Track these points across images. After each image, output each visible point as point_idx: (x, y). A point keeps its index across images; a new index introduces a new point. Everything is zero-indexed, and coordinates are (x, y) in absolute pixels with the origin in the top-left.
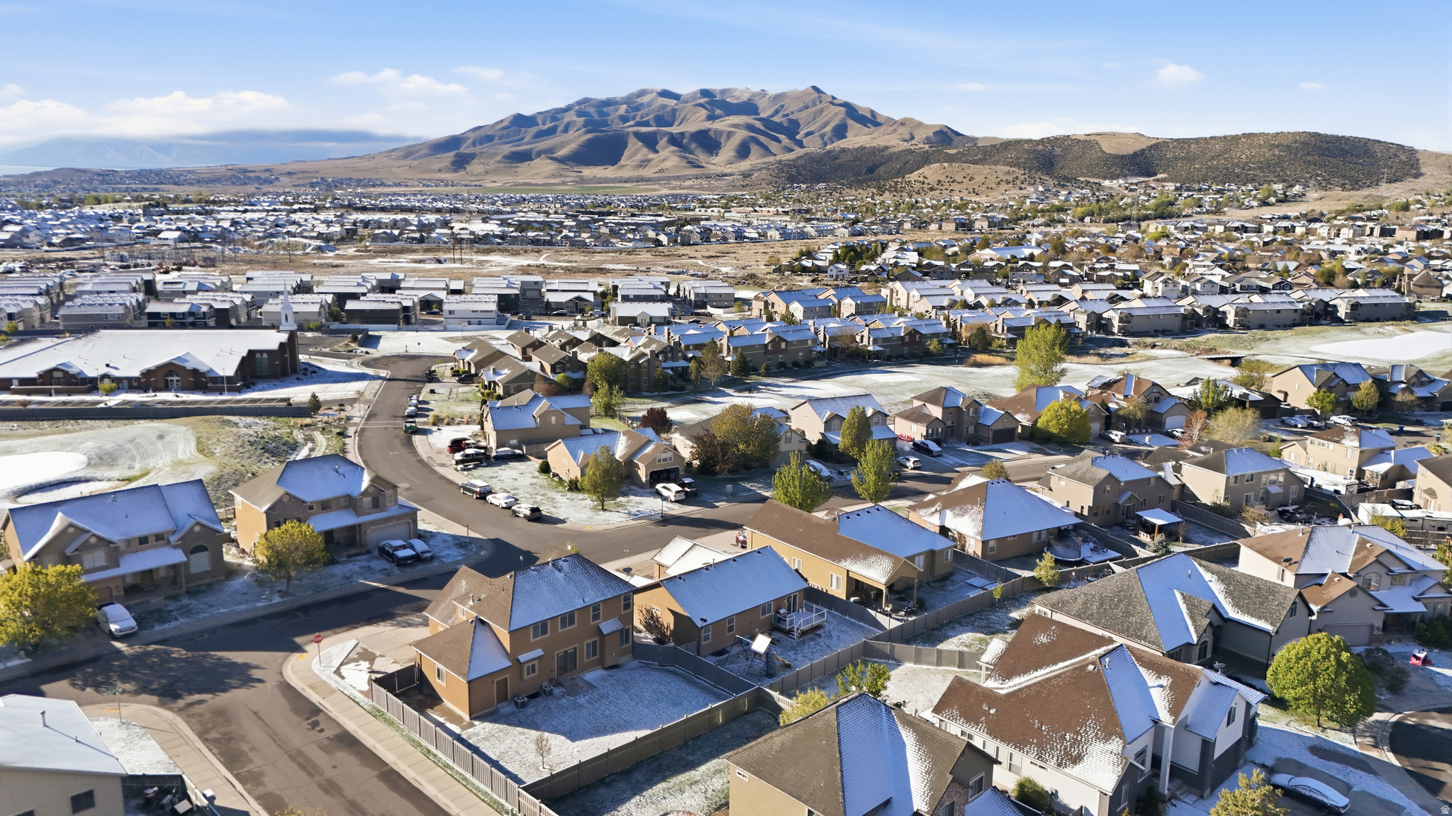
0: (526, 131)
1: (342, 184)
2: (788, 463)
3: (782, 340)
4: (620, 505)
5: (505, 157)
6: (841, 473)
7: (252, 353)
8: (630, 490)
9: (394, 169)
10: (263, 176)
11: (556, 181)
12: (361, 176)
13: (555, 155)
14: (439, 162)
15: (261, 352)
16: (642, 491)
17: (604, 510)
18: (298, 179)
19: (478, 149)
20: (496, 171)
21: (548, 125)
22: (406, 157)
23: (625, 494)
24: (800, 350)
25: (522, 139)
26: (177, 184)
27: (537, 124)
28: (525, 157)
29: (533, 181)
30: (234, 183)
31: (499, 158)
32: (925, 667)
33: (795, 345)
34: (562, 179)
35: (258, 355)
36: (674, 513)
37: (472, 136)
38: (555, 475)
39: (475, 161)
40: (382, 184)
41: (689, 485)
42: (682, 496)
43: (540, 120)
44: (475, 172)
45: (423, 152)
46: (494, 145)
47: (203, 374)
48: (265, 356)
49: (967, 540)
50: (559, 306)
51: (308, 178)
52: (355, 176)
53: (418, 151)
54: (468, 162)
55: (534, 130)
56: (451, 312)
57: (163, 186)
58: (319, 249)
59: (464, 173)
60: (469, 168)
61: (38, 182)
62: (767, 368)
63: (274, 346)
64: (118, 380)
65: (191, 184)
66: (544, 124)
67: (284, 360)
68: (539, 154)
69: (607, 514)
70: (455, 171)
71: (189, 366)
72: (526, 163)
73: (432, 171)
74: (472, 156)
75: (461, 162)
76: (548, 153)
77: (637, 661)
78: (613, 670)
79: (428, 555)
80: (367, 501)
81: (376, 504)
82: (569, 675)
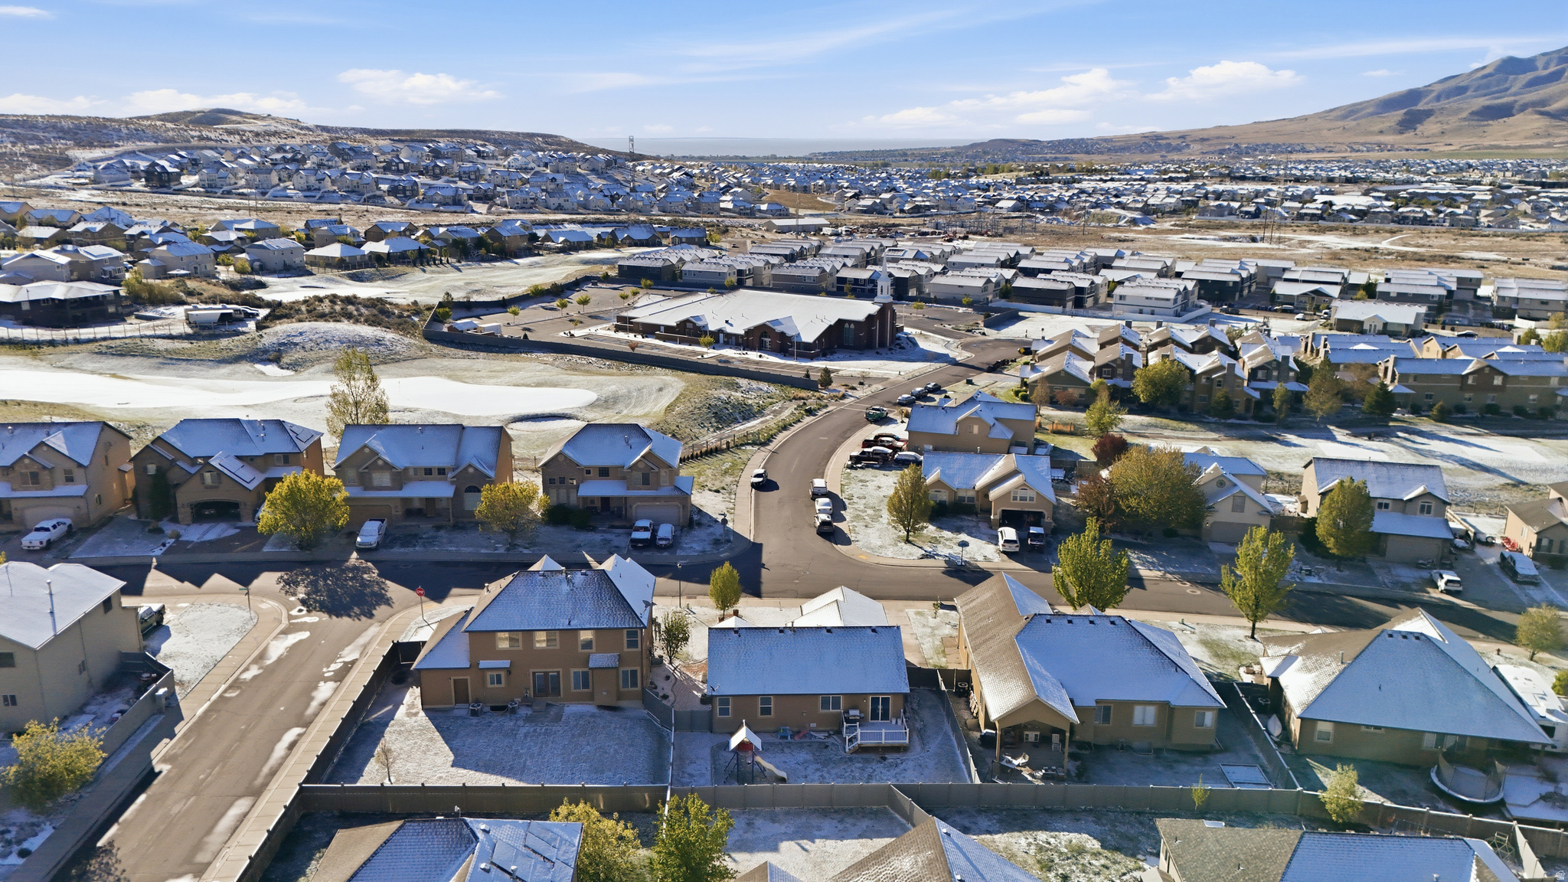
0: (1515, 79)
1: (1255, 150)
3: (1496, 372)
5: (1473, 113)
7: (841, 322)
8: (976, 526)
9: (1325, 133)
10: (1174, 143)
11: (1539, 142)
12: (1279, 140)
13: (1547, 109)
14: (1383, 123)
15: (850, 322)
16: (986, 530)
17: (908, 541)
18: (1210, 145)
19: (1435, 105)
20: (1457, 131)
21: (1552, 69)
22: (1344, 117)
24: (1533, 391)
25: (1507, 89)
26: (1088, 153)
27: (1535, 69)
28: (1504, 112)
29: (1504, 143)
30: (1142, 151)
31: (1465, 114)
33: (1525, 382)
34: (1550, 140)
35: (847, 325)
37: (1439, 88)
39: (1432, 118)
40: (1304, 150)
41: (1036, 536)
43: (1540, 64)
44: (1426, 134)
45: (1369, 110)
46: (1466, 98)
47: (790, 338)
48: (852, 326)
50: (1289, 299)
51: (1221, 144)
52: (1274, 140)
53: (1363, 109)
54: (1420, 121)
55: (1530, 76)
56: (1121, 297)
57: (1074, 156)
58: (1134, 222)
59: (1412, 133)
60: (1420, 128)
61: (970, 153)
62: (1442, 411)
63: (861, 317)
64: (728, 336)
65: (1102, 153)
66: (1545, 68)
67: (871, 333)
68: (1523, 108)
69: (905, 546)
70: (1401, 133)
71: (778, 329)
72: (1501, 120)
73: (1372, 133)
74: (1429, 113)
75: (1410, 122)
76: (1539, 107)
77: (646, 711)
78: (606, 712)
79: (664, 542)
80: (637, 475)
81: (646, 481)
82: (549, 700)
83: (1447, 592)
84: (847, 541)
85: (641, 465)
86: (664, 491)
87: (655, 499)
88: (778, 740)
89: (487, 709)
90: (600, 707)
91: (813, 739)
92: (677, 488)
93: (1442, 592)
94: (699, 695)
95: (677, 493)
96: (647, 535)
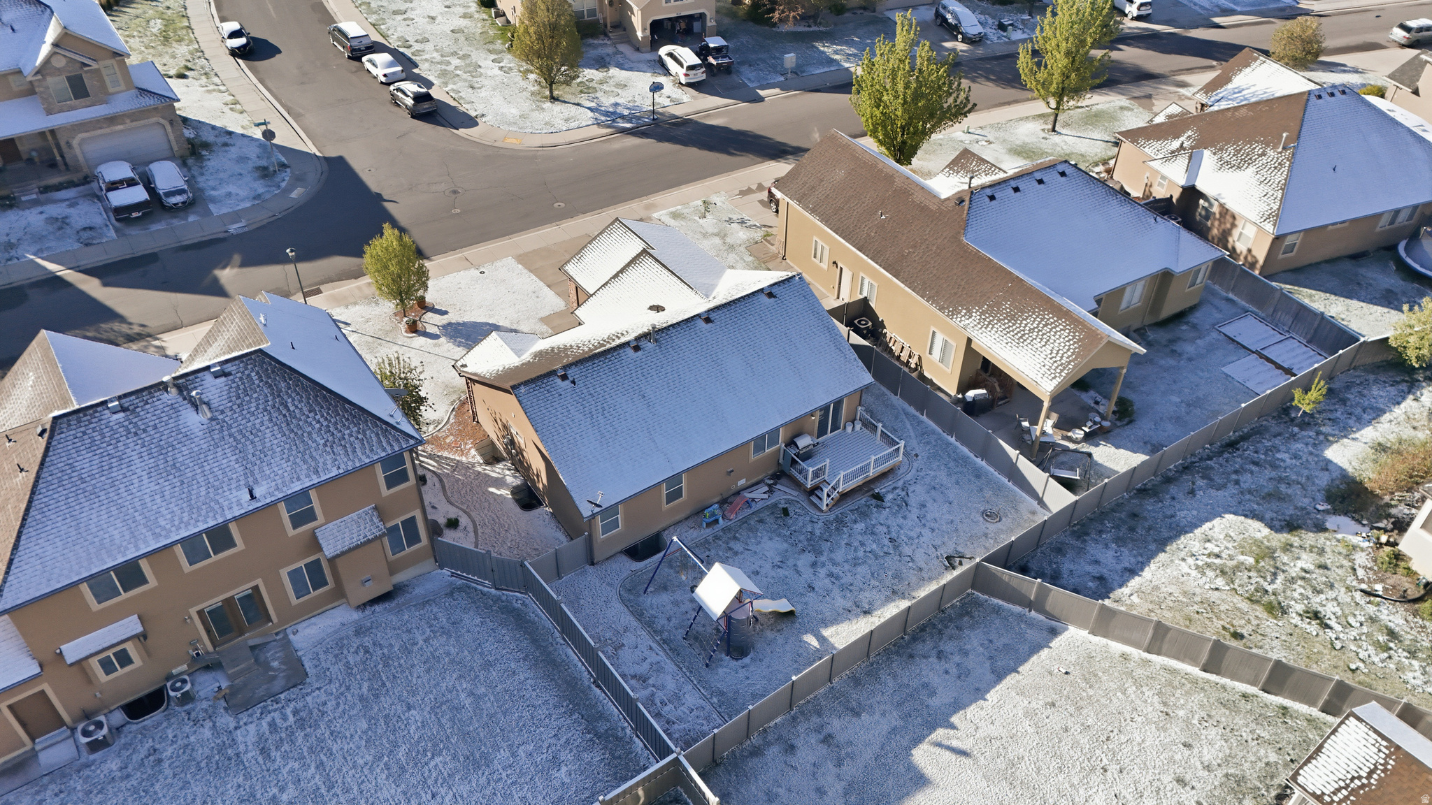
2: (891, 35)
4: (587, 89)
6: (1002, 27)
8: (618, 52)
16: (636, 56)
17: (554, 99)
23: (601, 64)
32: (1117, 647)
36: (678, 111)
38: (501, 14)
41: (718, 51)
42: (700, 75)
49: (1239, 223)
69: (557, 107)
77: (446, 572)
78: (377, 608)
79: (178, 199)
80: (57, 83)
81: (79, 89)
82: (252, 638)
83: (1138, 18)
84: (471, 122)
85: (59, 62)
86: (123, 102)
87: (112, 120)
88: (707, 532)
89: (119, 717)
90: (362, 607)
91: (755, 507)
92: (143, 91)
93: (1133, 19)
94: (506, 493)
95: (148, 102)
96: (138, 194)
